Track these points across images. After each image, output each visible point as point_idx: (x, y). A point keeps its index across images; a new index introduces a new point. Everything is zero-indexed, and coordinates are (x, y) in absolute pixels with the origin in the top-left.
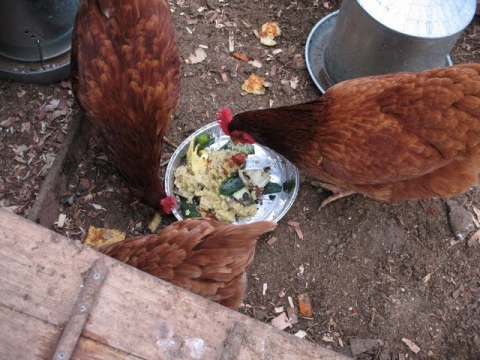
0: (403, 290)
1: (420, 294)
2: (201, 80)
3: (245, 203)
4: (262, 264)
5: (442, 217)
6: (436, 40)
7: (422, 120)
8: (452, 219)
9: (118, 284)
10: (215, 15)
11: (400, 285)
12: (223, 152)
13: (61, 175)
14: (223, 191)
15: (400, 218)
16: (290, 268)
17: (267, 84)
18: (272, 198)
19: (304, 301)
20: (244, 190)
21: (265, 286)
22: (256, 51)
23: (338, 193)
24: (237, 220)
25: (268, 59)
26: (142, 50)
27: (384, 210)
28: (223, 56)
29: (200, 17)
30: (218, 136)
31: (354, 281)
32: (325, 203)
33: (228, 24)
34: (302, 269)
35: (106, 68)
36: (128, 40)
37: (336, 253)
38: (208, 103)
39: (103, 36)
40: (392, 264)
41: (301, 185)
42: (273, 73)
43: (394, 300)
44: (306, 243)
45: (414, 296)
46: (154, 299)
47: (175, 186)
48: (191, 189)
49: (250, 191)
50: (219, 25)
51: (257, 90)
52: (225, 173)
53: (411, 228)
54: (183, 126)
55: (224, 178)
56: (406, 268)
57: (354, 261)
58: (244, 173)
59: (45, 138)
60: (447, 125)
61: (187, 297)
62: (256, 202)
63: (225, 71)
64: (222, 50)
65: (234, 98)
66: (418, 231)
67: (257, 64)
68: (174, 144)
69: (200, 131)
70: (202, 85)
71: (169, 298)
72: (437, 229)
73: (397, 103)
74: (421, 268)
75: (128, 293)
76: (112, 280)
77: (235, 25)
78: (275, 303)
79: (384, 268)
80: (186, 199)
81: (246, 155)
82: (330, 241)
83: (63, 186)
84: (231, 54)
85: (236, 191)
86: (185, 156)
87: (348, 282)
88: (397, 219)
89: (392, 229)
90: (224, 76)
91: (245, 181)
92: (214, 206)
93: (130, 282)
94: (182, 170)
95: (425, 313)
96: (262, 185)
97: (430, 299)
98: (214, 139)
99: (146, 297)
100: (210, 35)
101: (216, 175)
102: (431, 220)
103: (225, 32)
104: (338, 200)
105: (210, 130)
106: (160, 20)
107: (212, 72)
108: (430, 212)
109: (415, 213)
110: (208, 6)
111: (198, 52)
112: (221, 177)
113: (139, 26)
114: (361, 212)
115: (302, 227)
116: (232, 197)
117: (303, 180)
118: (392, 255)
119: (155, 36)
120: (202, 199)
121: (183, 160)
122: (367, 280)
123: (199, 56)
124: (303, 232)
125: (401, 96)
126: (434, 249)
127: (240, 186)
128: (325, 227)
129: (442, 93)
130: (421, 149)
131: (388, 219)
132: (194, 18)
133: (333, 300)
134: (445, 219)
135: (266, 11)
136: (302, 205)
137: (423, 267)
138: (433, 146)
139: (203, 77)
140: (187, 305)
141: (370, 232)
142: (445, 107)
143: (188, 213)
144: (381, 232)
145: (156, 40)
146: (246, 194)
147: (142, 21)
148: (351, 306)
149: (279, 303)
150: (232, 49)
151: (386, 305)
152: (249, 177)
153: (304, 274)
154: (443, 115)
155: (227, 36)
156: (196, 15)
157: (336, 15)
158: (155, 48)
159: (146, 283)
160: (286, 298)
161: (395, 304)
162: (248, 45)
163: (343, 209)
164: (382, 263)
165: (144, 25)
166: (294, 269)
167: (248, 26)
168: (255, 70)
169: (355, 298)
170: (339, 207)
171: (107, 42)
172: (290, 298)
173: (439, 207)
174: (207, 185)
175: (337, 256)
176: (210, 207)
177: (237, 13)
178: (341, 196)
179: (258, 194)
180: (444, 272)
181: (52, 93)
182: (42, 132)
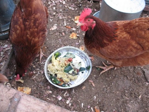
0: (132, 102)
1: (138, 103)
2: (56, 35)
3: (73, 75)
4: (81, 96)
5: (142, 75)
6: (134, 14)
7: (137, 34)
8: (146, 76)
9: (25, 103)
10: (59, 15)
11: (131, 100)
12: (64, 58)
13: (7, 69)
14: (65, 71)
15: (128, 76)
16: (91, 97)
17: (78, 35)
18: (83, 73)
19: (97, 108)
20: (73, 70)
21: (82, 104)
22: (73, 25)
23: (105, 69)
24: (71, 81)
25: (78, 28)
26: (32, 24)
27: (122, 74)
28: (62, 27)
29: (54, 16)
30: (62, 53)
31: (114, 100)
32: (101, 73)
33: (64, 17)
34: (95, 97)
35: (19, 29)
36: (28, 21)
37: (107, 91)
38: (58, 42)
39: (20, 18)
40: (127, 93)
41: (92, 68)
42: (80, 32)
43: (129, 106)
44: (96, 88)
45: (136, 104)
46: (40, 108)
47: (48, 71)
48: (54, 71)
49: (75, 71)
50: (60, 18)
51: (75, 37)
52: (66, 65)
53: (132, 80)
54: (50, 50)
55: (65, 66)
56: (132, 94)
57: (113, 93)
58: (72, 64)
59: (2, 57)
60: (146, 36)
61: (53, 107)
62: (77, 74)
63: (64, 32)
64: (62, 26)
65: (67, 40)
66: (135, 81)
67: (74, 29)
68: (47, 57)
69: (56, 51)
70: (56, 37)
71: (46, 108)
72: (141, 79)
73: (129, 28)
74: (137, 93)
75: (29, 106)
76: (22, 101)
77: (66, 17)
78: (87, 110)
79: (124, 94)
80: (52, 75)
81: (72, 59)
82: (104, 86)
83: (8, 73)
84: (65, 26)
85: (70, 71)
86: (51, 60)
87: (112, 100)
88: (127, 77)
89: (126, 81)
90: (63, 33)
91: (72, 67)
92: (62, 77)
93: (30, 101)
94: (50, 65)
95: (141, 110)
96: (79, 68)
97: (142, 104)
98: (61, 54)
99: (36, 107)
100: (58, 21)
101: (62, 65)
102: (139, 76)
103: (63, 20)
104: (106, 72)
105: (59, 51)
106: (40, 15)
107: (59, 32)
108: (138, 74)
109: (133, 74)
110: (57, 12)
111: (54, 26)
112: (64, 66)
113: (33, 16)
114: (114, 75)
115: (94, 82)
116: (68, 73)
117: (93, 66)
118: (127, 90)
119: (38, 20)
120: (58, 74)
121: (50, 61)
122: (119, 99)
123: (55, 28)
124: (94, 84)
125: (130, 26)
126: (141, 86)
127: (71, 69)
128: (102, 81)
129: (144, 24)
130: (136, 45)
131: (124, 77)
132: (52, 16)
133: (107, 107)
134: (144, 76)
135: (76, 13)
136: (93, 74)
137: (138, 93)
138: (140, 45)
139: (56, 34)
140: (53, 110)
141: (118, 82)
142: (145, 30)
143: (53, 79)
144: (122, 82)
145: (37, 22)
146: (73, 71)
147: (34, 14)
148: (114, 109)
149: (88, 110)
150: (65, 25)
151: (126, 108)
152: (74, 66)
153: (96, 99)
154: (145, 33)
155: (63, 21)
156: (53, 15)
157: (99, 12)
158: (37, 24)
159: (36, 102)
160: (90, 108)
161: (130, 107)
162: (71, 24)
163: (108, 75)
164: (123, 93)
165: (34, 16)
166: (92, 97)
167: (70, 18)
168: (73, 31)
169: (115, 106)
170: (106, 74)
171: (21, 20)
172: (92, 108)
173: (141, 72)
174: (59, 70)
175: (107, 92)
176: (61, 77)
177: (66, 14)
178: (107, 70)
179: (77, 71)
180: (146, 94)
181: (5, 43)
182: (1, 56)
